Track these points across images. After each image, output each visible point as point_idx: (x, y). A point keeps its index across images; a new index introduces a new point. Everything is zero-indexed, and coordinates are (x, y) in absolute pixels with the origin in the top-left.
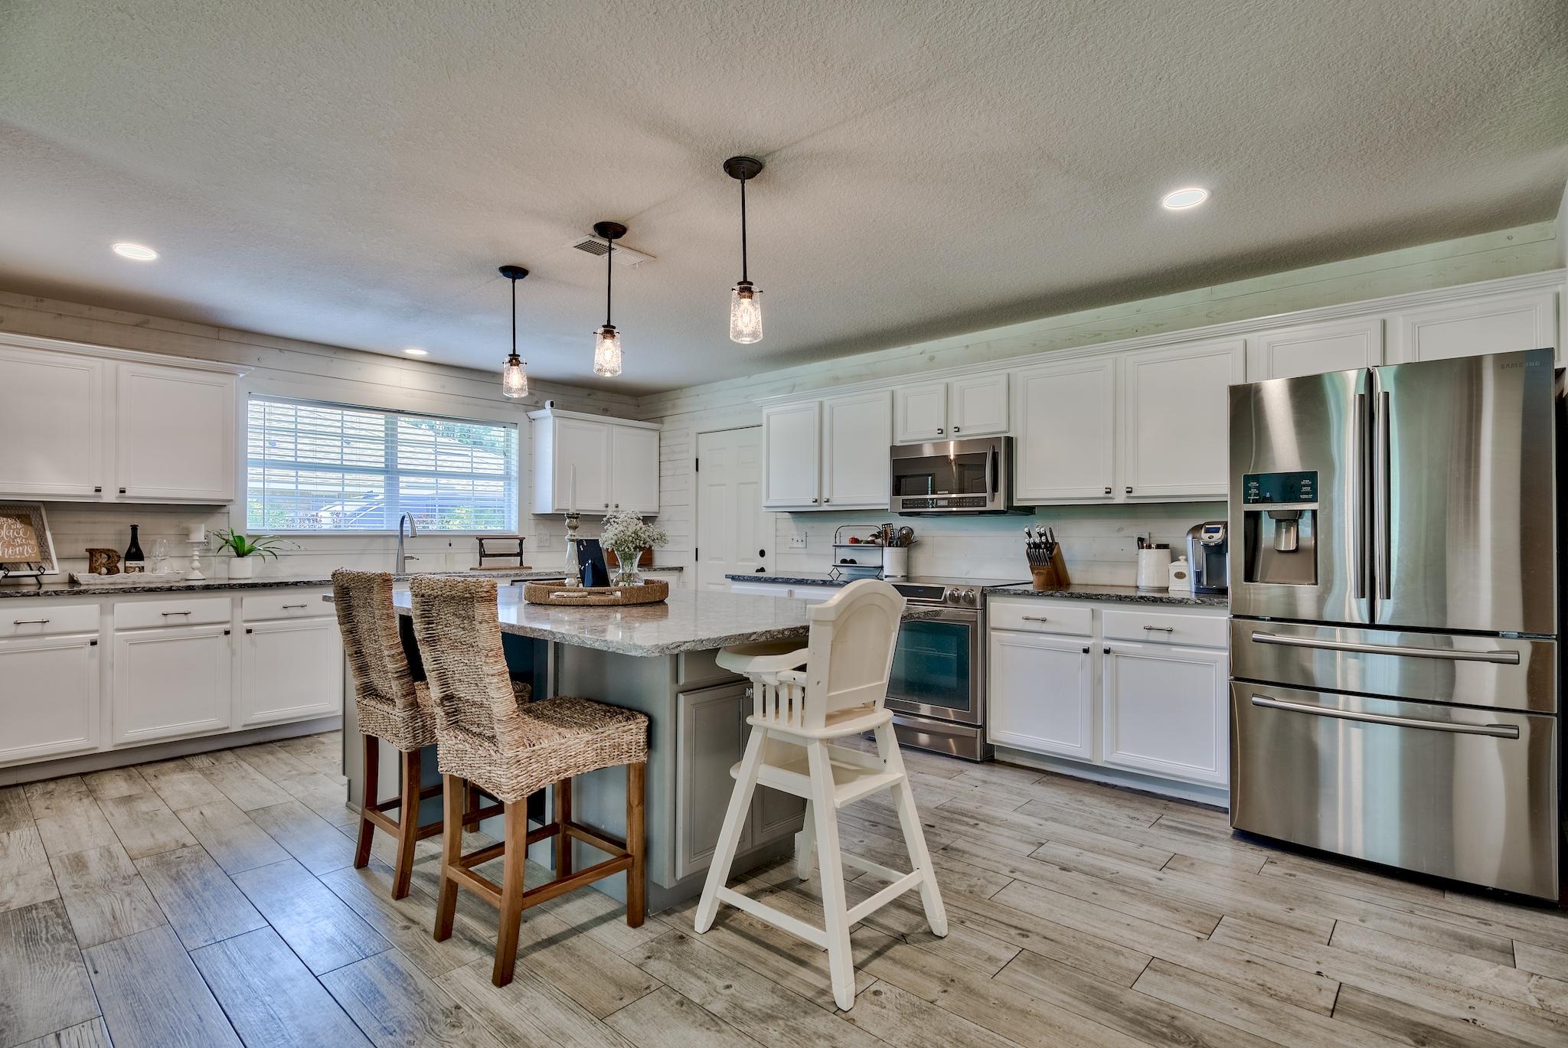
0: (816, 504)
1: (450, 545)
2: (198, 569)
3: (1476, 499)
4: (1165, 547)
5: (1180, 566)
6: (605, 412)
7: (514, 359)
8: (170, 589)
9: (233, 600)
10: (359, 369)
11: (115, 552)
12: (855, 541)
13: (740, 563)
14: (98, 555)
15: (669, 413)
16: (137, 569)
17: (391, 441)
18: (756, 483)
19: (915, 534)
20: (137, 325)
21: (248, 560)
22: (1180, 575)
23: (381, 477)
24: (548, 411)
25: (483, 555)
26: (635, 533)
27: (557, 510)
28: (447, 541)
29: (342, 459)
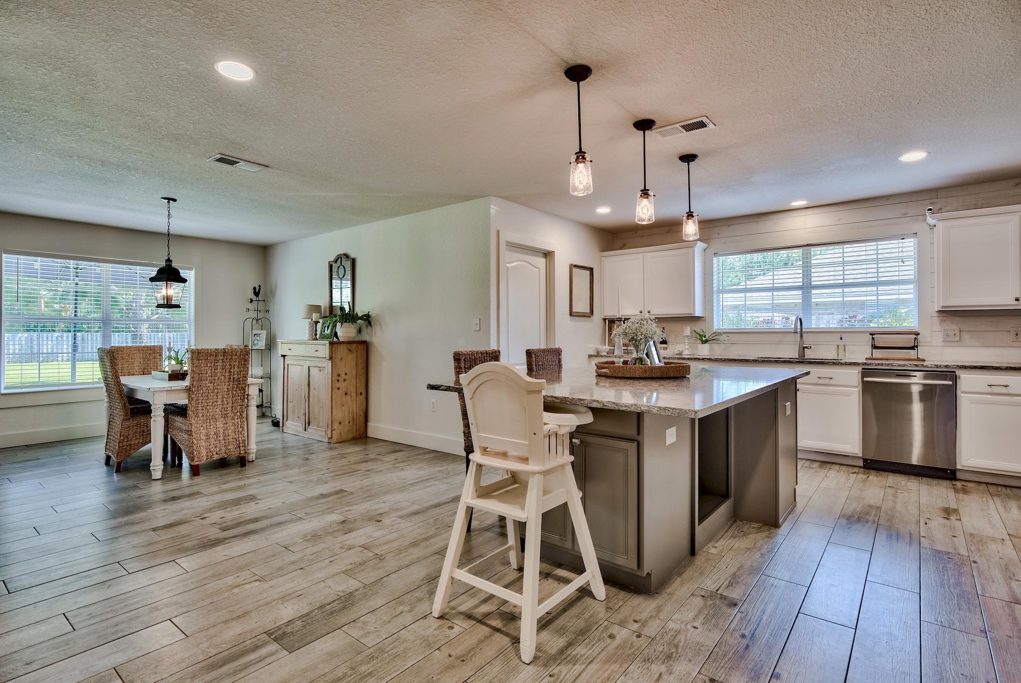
1: (841, 339)
2: (687, 349)
25: (875, 347)
27: (943, 307)
28: (839, 336)
29: (773, 283)
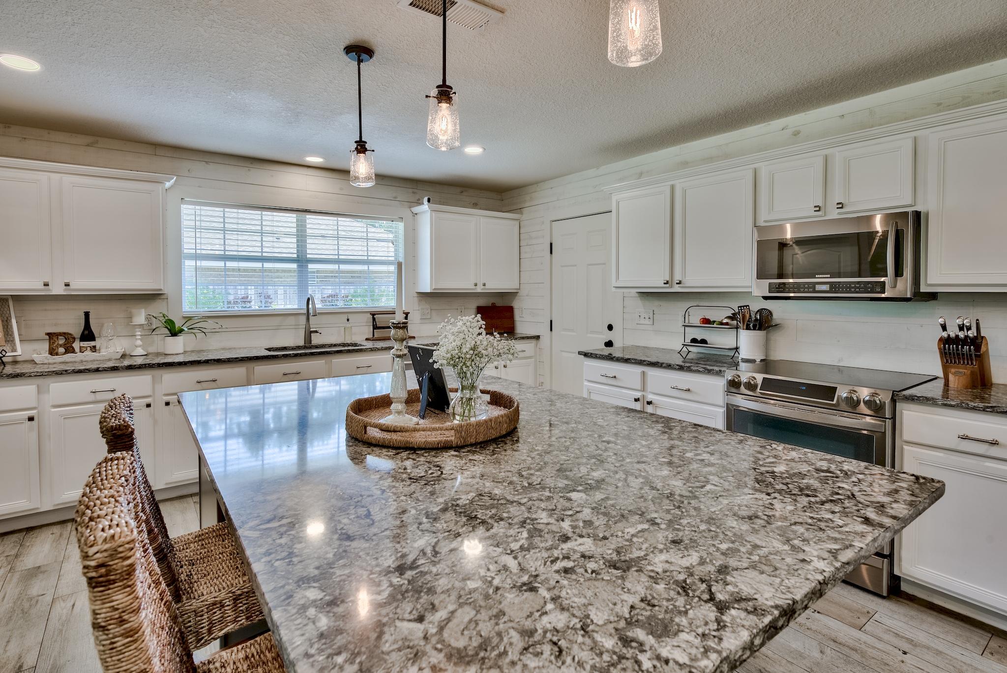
0: (667, 285)
1: (348, 320)
2: (140, 346)
6: (475, 205)
7: (361, 147)
8: (97, 370)
9: (153, 377)
10: (272, 176)
11: (70, 334)
12: (706, 321)
13: (589, 335)
14: (55, 338)
15: (527, 204)
16: (89, 348)
17: (301, 236)
18: (604, 264)
19: (775, 316)
20: (88, 145)
21: (180, 339)
23: (294, 266)
24: (426, 206)
25: (375, 327)
26: (474, 349)
27: (435, 289)
28: (345, 317)
29: (262, 252)
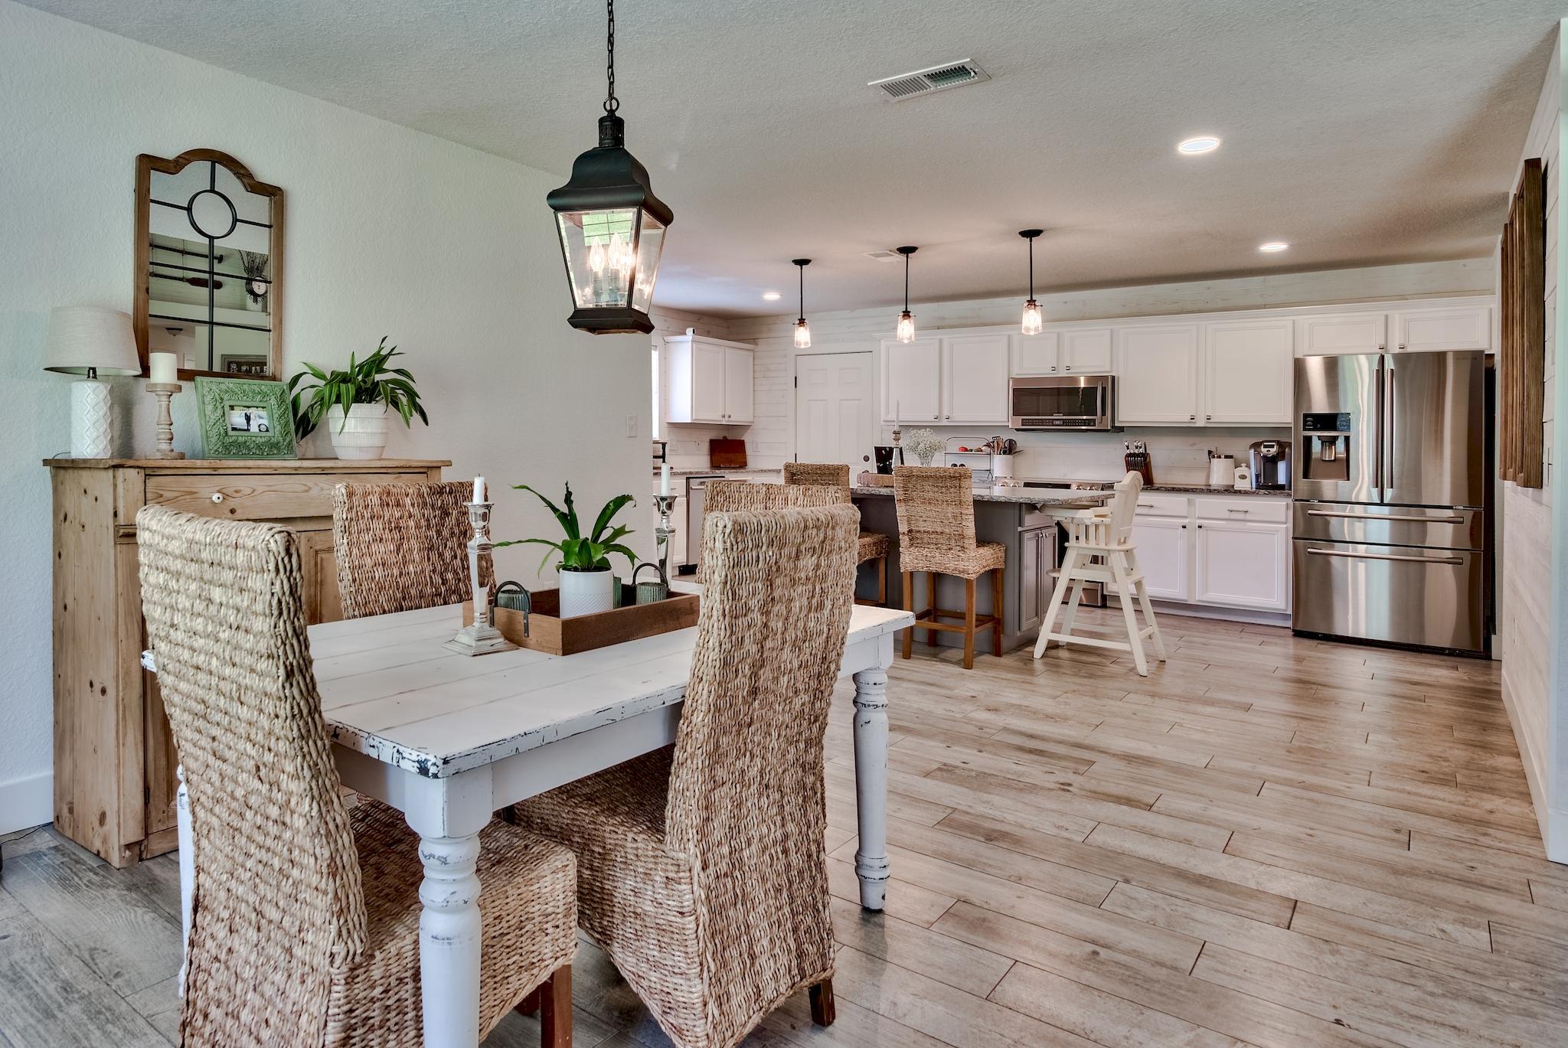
0: (937, 420)
3: (1442, 432)
4: (1231, 457)
5: (1242, 470)
12: (965, 449)
18: (859, 400)
19: (1019, 444)
22: (1243, 477)
24: (688, 337)
